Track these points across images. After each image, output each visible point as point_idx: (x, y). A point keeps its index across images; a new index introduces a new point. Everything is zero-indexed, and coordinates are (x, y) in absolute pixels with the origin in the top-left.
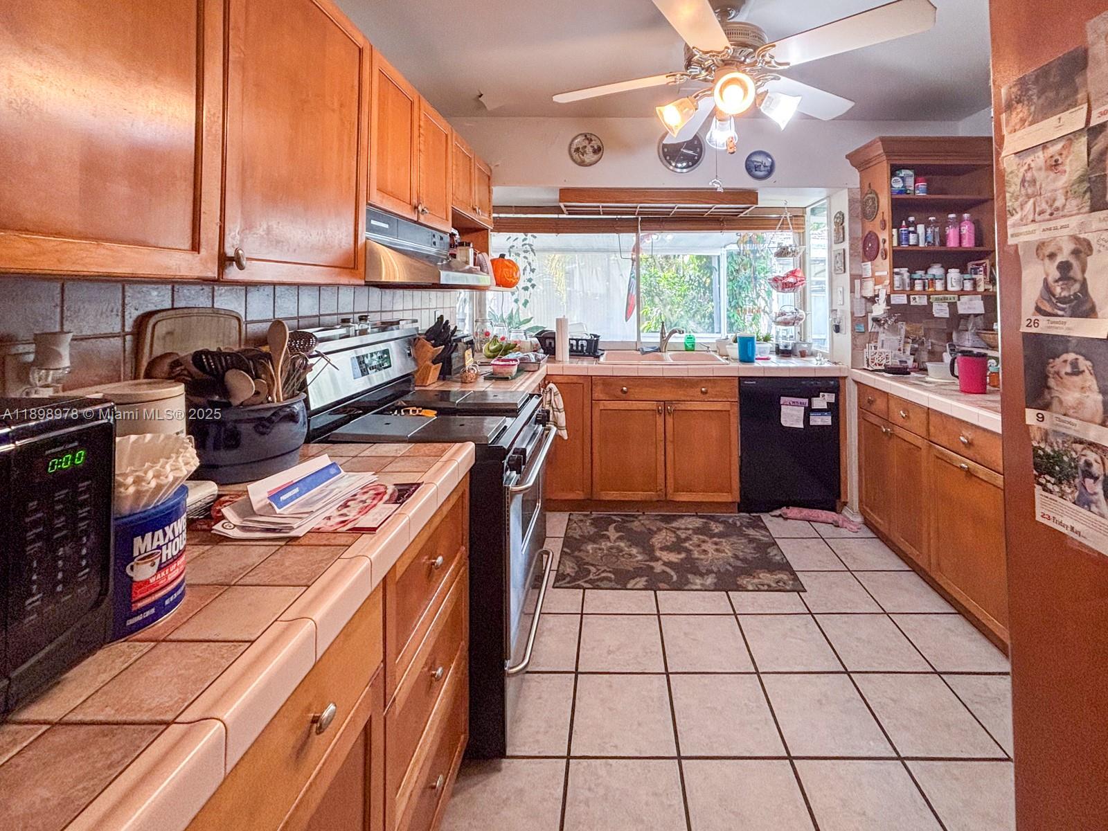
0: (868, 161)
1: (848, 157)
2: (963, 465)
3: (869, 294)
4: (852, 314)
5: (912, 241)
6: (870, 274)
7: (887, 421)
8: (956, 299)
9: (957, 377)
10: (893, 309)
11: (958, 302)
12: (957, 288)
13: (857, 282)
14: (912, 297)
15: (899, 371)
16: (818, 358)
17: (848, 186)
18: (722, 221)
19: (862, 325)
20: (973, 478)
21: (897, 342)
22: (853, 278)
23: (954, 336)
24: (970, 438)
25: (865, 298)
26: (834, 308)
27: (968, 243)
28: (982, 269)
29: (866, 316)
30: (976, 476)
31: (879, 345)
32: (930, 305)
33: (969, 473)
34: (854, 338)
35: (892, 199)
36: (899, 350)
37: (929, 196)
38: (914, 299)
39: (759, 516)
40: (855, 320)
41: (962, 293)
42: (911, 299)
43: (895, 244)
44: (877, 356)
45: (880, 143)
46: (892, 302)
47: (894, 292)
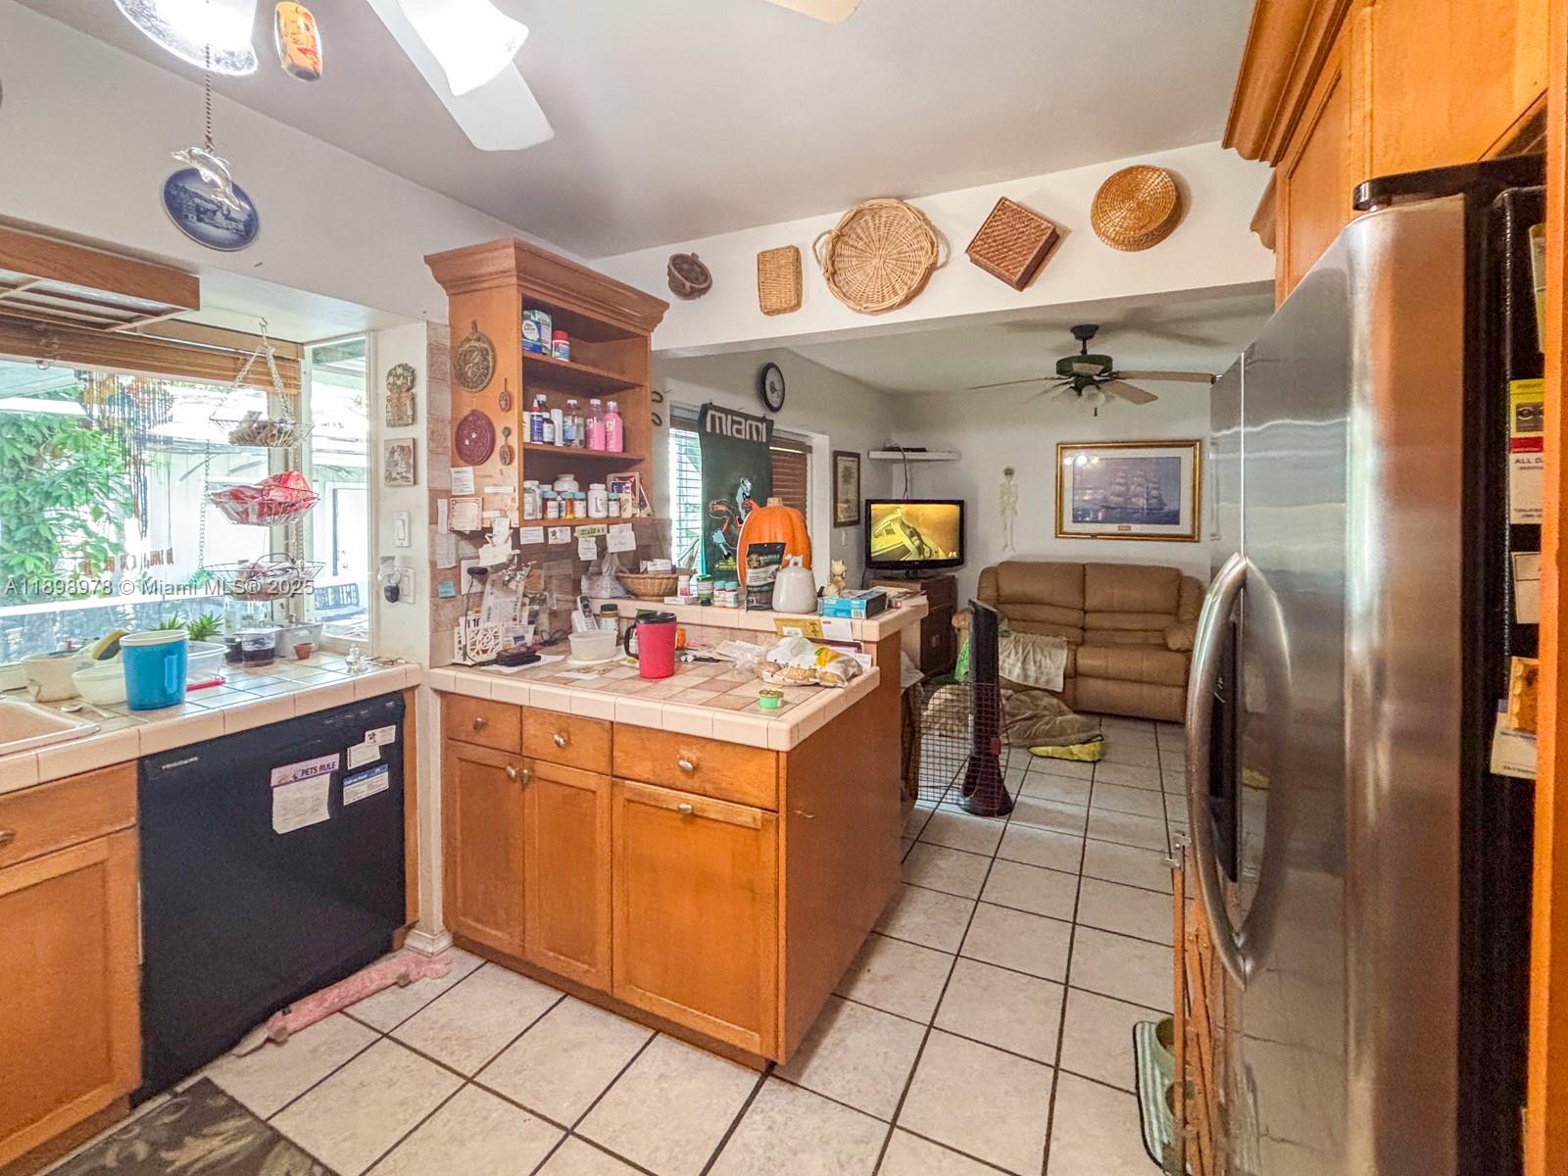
0: (474, 279)
1: (428, 260)
2: (683, 806)
3: (469, 525)
4: (433, 564)
5: (547, 437)
6: (471, 489)
7: (519, 754)
8: (605, 532)
9: (636, 656)
10: (526, 555)
11: (608, 536)
12: (602, 514)
13: (442, 504)
14: (550, 530)
15: (520, 658)
16: (350, 658)
17: (428, 317)
18: (44, 333)
19: (452, 584)
20: (698, 820)
21: (512, 606)
22: (435, 495)
23: (584, 584)
24: (694, 759)
25: (460, 534)
26: (383, 553)
27: (615, 447)
28: (629, 485)
29: (458, 567)
30: (702, 817)
31: (484, 615)
32: (575, 540)
33: (692, 817)
34: (436, 608)
35: (524, 358)
36: (515, 619)
37: (574, 365)
38: (554, 533)
39: (207, 1081)
40: (436, 574)
41: (610, 521)
42: (550, 535)
43: (527, 438)
44: (480, 637)
45: (512, 250)
46: (523, 541)
47: (524, 523)
